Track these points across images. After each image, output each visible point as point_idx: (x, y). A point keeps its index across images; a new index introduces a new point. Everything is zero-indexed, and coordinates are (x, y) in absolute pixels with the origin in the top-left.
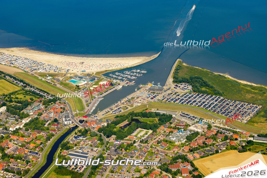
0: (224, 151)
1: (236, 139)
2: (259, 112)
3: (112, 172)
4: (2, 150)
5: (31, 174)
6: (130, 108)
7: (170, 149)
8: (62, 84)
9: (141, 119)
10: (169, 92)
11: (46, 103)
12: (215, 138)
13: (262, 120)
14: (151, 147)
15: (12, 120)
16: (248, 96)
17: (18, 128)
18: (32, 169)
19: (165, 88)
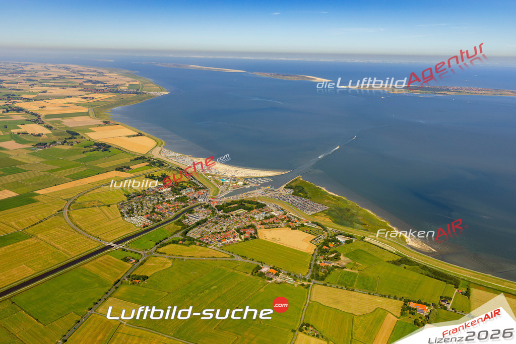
0: (283, 227)
1: (296, 222)
2: (325, 210)
3: (206, 227)
4: (154, 209)
5: (160, 222)
6: (244, 198)
7: (250, 222)
8: (215, 181)
9: (246, 204)
10: (276, 193)
11: (196, 190)
12: (282, 220)
13: (323, 215)
14: (240, 219)
15: (171, 195)
16: (326, 201)
17: (170, 199)
18: (163, 220)
19: (276, 190)
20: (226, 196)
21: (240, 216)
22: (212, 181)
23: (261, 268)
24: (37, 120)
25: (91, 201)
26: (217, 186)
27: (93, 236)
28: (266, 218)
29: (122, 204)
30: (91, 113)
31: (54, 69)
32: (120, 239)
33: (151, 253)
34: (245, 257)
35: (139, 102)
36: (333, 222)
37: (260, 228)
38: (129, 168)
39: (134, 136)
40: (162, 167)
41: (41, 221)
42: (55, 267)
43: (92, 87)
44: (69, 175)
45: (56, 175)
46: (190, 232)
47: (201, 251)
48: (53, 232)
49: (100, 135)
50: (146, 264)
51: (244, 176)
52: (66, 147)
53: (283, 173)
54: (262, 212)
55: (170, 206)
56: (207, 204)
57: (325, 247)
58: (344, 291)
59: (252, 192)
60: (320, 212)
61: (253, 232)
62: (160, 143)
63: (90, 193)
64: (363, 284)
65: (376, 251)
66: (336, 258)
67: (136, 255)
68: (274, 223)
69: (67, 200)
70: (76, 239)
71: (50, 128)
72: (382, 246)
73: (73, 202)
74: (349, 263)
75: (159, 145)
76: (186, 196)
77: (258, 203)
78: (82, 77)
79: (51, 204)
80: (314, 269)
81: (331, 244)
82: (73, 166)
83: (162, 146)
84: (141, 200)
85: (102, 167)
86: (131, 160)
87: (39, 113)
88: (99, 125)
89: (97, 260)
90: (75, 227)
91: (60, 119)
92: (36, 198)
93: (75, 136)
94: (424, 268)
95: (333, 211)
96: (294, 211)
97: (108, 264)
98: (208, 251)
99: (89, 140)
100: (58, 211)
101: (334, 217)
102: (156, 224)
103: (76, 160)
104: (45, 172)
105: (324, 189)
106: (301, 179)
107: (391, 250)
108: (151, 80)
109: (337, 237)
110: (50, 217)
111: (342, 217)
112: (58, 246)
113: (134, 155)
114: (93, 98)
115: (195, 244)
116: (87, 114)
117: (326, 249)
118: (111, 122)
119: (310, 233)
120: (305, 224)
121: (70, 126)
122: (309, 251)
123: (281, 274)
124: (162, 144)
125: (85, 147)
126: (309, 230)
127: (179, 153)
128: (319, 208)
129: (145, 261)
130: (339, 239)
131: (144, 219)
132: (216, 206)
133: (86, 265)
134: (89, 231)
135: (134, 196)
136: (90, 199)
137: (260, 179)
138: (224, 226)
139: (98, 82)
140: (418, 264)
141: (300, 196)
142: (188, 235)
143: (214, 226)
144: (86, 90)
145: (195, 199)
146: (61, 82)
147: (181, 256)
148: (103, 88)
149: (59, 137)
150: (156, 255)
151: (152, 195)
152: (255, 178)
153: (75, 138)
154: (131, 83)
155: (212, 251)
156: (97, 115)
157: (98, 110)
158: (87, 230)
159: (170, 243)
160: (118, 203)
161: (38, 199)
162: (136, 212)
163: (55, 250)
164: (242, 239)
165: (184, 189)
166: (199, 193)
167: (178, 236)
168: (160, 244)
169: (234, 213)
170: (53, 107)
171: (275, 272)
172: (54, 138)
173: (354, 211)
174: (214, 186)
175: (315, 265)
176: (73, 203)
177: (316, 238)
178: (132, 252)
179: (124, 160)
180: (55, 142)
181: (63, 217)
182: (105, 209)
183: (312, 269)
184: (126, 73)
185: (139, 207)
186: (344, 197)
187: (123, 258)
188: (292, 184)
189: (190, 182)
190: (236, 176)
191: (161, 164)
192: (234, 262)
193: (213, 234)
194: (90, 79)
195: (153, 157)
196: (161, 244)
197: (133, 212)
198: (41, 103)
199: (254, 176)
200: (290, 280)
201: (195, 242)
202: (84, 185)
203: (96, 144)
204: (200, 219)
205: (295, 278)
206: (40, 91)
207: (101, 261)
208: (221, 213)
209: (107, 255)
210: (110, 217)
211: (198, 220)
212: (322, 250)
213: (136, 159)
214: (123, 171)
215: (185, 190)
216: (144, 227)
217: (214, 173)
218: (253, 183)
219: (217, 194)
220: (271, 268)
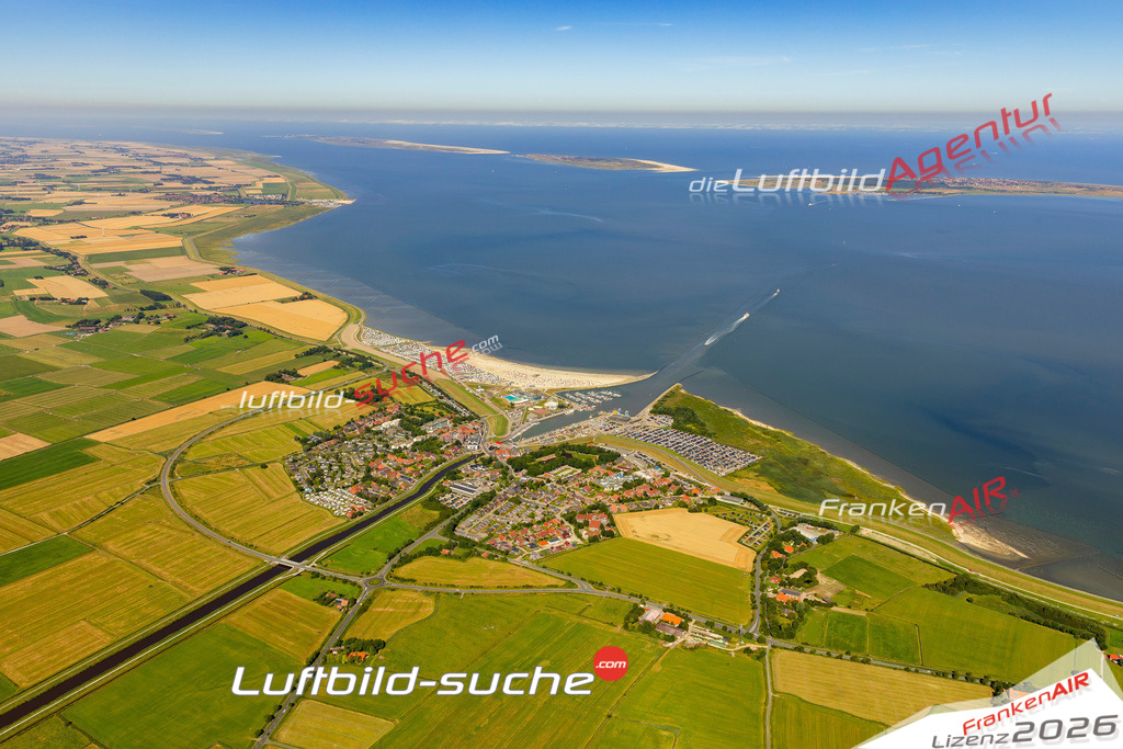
0: (669, 507)
1: (695, 495)
2: (753, 464)
3: (497, 513)
4: (369, 470)
5: (390, 504)
6: (568, 439)
7: (592, 496)
8: (493, 399)
9: (575, 455)
10: (636, 424)
11: (457, 422)
12: (664, 490)
13: (752, 474)
14: (569, 490)
15: (401, 436)
16: (751, 442)
17: (402, 446)
18: (395, 498)
19: (633, 419)
20: (526, 435)
21: (566, 482)
22: (487, 401)
23: (643, 611)
24: (70, 267)
25: (221, 456)
26: (501, 412)
27: (238, 542)
28: (627, 486)
29: (294, 461)
30: (190, 249)
31: (92, 153)
32: (302, 548)
33: (381, 581)
34: (601, 584)
35: (292, 223)
36: (780, 492)
37: (619, 511)
38: (295, 374)
39: (295, 299)
40: (371, 369)
41: (111, 510)
42: (161, 625)
43: (182, 191)
44: (163, 395)
45: (132, 395)
46: (462, 525)
47: (494, 571)
48: (141, 534)
49: (218, 298)
50: (375, 609)
51: (555, 387)
52: (144, 329)
53: (640, 378)
54: (615, 471)
55: (405, 462)
56: (487, 456)
57: (775, 555)
58: (847, 664)
59: (583, 424)
60: (745, 468)
61: (605, 521)
62: (355, 314)
63: (218, 435)
64: (886, 645)
65: (892, 562)
66: (808, 582)
67: (348, 587)
68: (647, 497)
69: (166, 455)
70: (199, 552)
71: (103, 285)
72: (903, 548)
73: (180, 460)
74: (840, 593)
75: (353, 319)
76: (435, 438)
77: (600, 451)
78: (157, 169)
79: (129, 467)
80: (763, 609)
81: (789, 547)
82: (168, 373)
83: (362, 320)
84: (336, 451)
85: (235, 373)
86: (297, 356)
87: (74, 251)
88: (213, 277)
89: (258, 603)
90: (193, 522)
91: (121, 264)
92: (91, 451)
93: (162, 303)
94: (1013, 598)
95: (771, 465)
96: (685, 469)
97: (284, 613)
98: (511, 572)
99: (196, 312)
100: (148, 483)
101: (778, 480)
102: (380, 508)
103: (173, 359)
104: (105, 387)
105: (738, 414)
106: (683, 391)
107: (927, 557)
108: (311, 174)
109: (797, 529)
110: (132, 497)
111: (795, 479)
112: (159, 570)
113: (302, 344)
114: (189, 215)
115: (479, 555)
116: (181, 251)
117: (780, 560)
118: (239, 269)
119: (734, 521)
120: (718, 498)
121: (147, 279)
122: (742, 565)
123: (691, 624)
124: (359, 316)
125: (188, 328)
126: (728, 512)
127: (402, 337)
128: (741, 460)
129: (370, 601)
130: (802, 533)
131: (349, 495)
132: (510, 461)
133: (234, 618)
134: (227, 529)
135: (319, 442)
136: (218, 451)
137: (593, 394)
138: (537, 507)
139: (194, 180)
140: (996, 591)
141: (690, 431)
142: (458, 532)
143: (512, 508)
144: (170, 197)
145: (458, 443)
146: (112, 179)
147: (453, 586)
148: (208, 193)
149: (127, 305)
150: (394, 585)
151: (358, 436)
152: (581, 391)
153: (162, 308)
154: (267, 180)
155: (521, 570)
156: (204, 254)
157: (205, 241)
158: (222, 528)
159: (421, 554)
160: (284, 459)
161: (98, 454)
162: (329, 479)
163: (152, 581)
164: (582, 539)
165: (428, 421)
166: (463, 429)
167: (436, 536)
168: (398, 557)
169: (552, 475)
170: (103, 237)
171: (678, 621)
172: (115, 309)
173: (818, 464)
174: (495, 412)
175: (765, 599)
176: (180, 464)
177: (749, 532)
178: (335, 579)
179: (283, 357)
180: (117, 319)
181: (161, 496)
182: (254, 473)
183: (758, 612)
184: (254, 159)
185: (335, 468)
186: (787, 430)
187: (317, 595)
188: (666, 404)
189: (440, 405)
190: (538, 387)
191: (365, 363)
192: (576, 596)
193: (514, 528)
194: (177, 173)
195: (347, 348)
196: (400, 557)
197: (322, 481)
198: (75, 229)
199: (578, 386)
200: (716, 640)
201: (479, 549)
202: (200, 417)
203: (212, 320)
204: (478, 492)
205: (726, 633)
206: (68, 200)
207: (267, 605)
208: (522, 477)
209: (280, 591)
210: (272, 493)
211: (474, 495)
212: (772, 562)
213: (310, 353)
214: (283, 382)
215: (431, 423)
216: (354, 516)
217: (488, 383)
218: (580, 403)
219: (504, 432)
220: (665, 610)
